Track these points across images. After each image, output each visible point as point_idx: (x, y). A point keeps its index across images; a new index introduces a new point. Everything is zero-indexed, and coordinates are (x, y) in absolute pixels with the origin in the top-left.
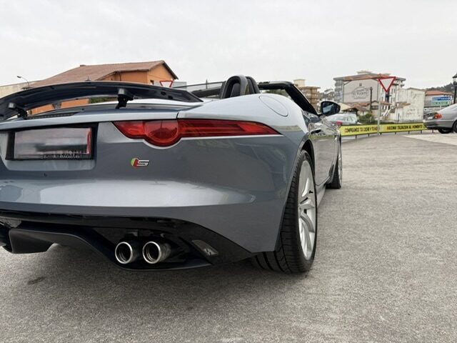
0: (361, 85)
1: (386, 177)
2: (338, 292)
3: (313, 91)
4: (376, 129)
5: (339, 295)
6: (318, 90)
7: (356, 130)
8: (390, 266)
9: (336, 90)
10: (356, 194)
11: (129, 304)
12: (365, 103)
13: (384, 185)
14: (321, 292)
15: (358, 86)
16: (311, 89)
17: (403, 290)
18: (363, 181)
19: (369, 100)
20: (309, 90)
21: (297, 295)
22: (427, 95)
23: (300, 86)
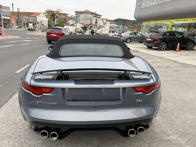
0: (86, 16)
2: (163, 123)
6: (68, 15)
9: (76, 16)
12: (88, 24)
14: (159, 124)
15: (85, 16)
16: (65, 14)
17: (176, 118)
19: (90, 23)
20: (64, 15)
21: (154, 127)
22: (110, 23)
23: (60, 12)
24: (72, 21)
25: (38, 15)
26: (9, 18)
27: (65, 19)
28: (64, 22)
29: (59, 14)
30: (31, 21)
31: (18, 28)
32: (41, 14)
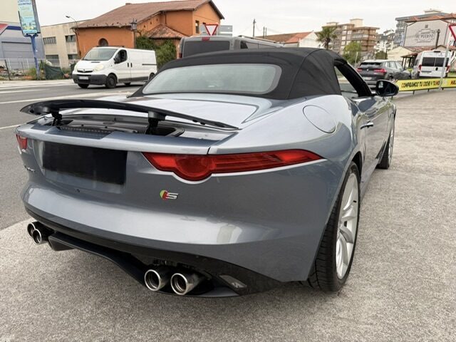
0: (427, 26)
1: (442, 153)
2: (371, 320)
3: (371, 32)
4: (438, 83)
5: (371, 324)
6: (377, 31)
7: (414, 85)
8: (432, 290)
9: (397, 32)
10: (405, 179)
11: (160, 308)
12: (430, 47)
13: (439, 165)
14: (352, 318)
15: (424, 26)
16: (369, 29)
17: (443, 326)
19: (435, 44)
20: (366, 31)
21: (327, 318)
23: (357, 26)
25: (302, 38)
27: (367, 41)
28: (364, 49)
29: (354, 31)
32: (310, 35)
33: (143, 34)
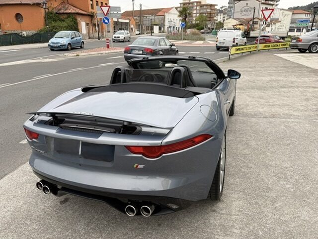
0: (247, 4)
1: (262, 101)
2: (237, 213)
3: (212, 8)
4: (256, 47)
5: (238, 215)
6: (216, 7)
7: (242, 49)
8: (264, 192)
9: (229, 7)
11: (125, 221)
12: (250, 19)
13: (261, 110)
14: (228, 213)
15: (245, 5)
16: (211, 6)
18: (247, 105)
19: (252, 17)
20: (209, 7)
21: (216, 215)
22: (293, 14)
23: (203, 3)
24: (222, 16)
25: (167, 12)
26: (127, 21)
27: (210, 14)
28: (209, 19)
29: (201, 6)
30: (157, 22)
31: (139, 34)
32: (172, 10)
33: (50, 10)
